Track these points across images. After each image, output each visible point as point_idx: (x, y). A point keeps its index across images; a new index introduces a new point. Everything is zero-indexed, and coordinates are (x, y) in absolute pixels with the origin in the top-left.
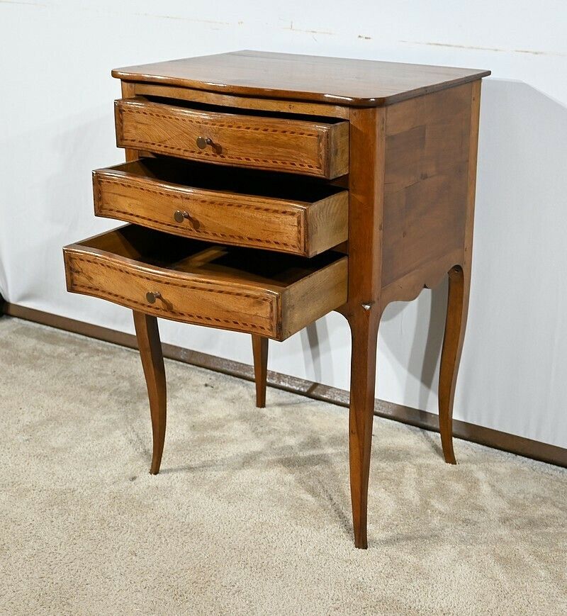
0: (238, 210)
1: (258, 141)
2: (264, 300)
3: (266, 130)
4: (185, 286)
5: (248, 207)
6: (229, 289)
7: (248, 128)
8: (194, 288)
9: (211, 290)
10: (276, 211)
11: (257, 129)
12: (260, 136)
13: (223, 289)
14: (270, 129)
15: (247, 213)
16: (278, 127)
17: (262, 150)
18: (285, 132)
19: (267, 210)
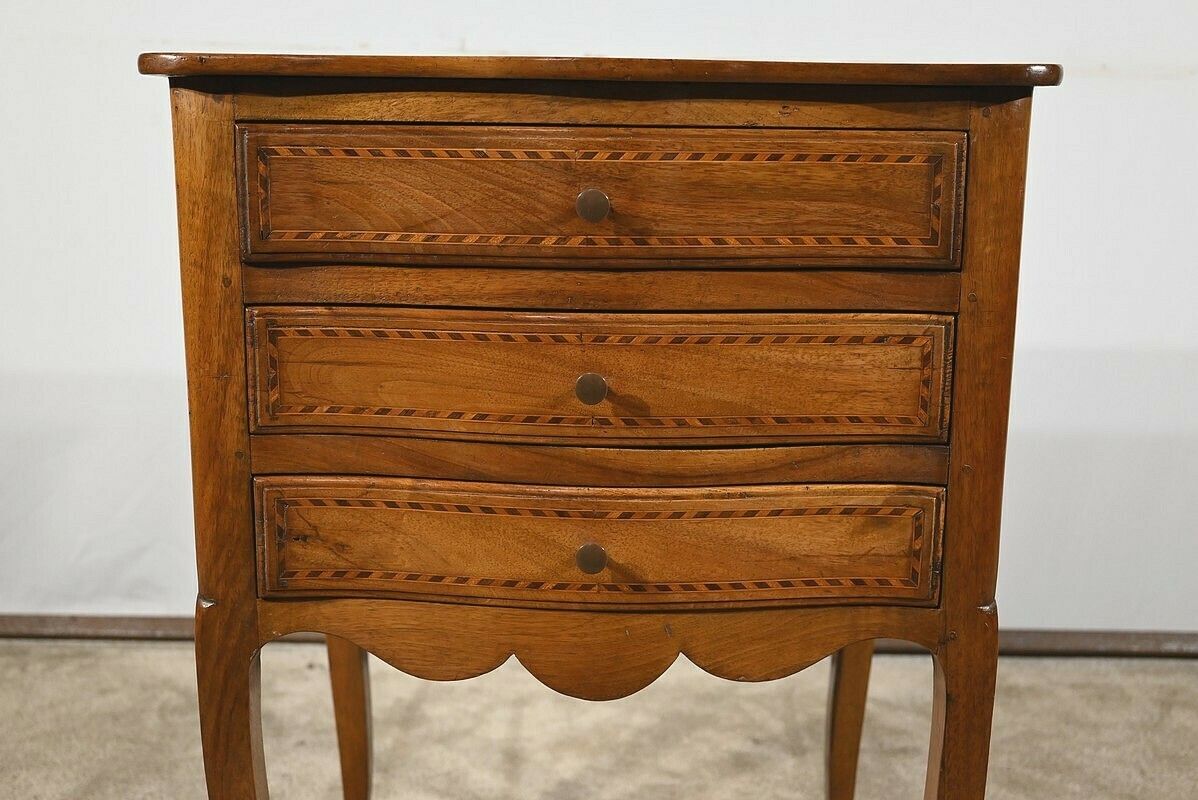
0: (755, 351)
1: (752, 189)
2: (895, 512)
3: (775, 158)
4: (679, 515)
5: (781, 339)
6: (797, 502)
7: (726, 157)
8: (705, 515)
9: (752, 514)
10: (858, 340)
11: (750, 157)
12: (760, 175)
13: (783, 503)
14: (788, 155)
15: (779, 354)
16: (810, 146)
17: (762, 211)
18: (828, 158)
19: (831, 340)
